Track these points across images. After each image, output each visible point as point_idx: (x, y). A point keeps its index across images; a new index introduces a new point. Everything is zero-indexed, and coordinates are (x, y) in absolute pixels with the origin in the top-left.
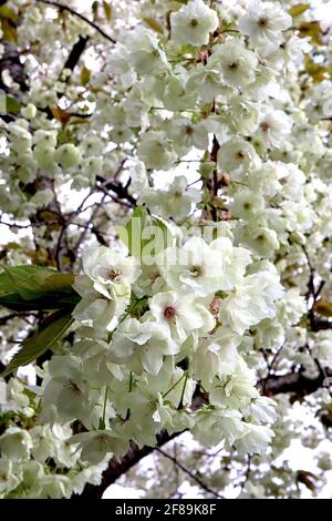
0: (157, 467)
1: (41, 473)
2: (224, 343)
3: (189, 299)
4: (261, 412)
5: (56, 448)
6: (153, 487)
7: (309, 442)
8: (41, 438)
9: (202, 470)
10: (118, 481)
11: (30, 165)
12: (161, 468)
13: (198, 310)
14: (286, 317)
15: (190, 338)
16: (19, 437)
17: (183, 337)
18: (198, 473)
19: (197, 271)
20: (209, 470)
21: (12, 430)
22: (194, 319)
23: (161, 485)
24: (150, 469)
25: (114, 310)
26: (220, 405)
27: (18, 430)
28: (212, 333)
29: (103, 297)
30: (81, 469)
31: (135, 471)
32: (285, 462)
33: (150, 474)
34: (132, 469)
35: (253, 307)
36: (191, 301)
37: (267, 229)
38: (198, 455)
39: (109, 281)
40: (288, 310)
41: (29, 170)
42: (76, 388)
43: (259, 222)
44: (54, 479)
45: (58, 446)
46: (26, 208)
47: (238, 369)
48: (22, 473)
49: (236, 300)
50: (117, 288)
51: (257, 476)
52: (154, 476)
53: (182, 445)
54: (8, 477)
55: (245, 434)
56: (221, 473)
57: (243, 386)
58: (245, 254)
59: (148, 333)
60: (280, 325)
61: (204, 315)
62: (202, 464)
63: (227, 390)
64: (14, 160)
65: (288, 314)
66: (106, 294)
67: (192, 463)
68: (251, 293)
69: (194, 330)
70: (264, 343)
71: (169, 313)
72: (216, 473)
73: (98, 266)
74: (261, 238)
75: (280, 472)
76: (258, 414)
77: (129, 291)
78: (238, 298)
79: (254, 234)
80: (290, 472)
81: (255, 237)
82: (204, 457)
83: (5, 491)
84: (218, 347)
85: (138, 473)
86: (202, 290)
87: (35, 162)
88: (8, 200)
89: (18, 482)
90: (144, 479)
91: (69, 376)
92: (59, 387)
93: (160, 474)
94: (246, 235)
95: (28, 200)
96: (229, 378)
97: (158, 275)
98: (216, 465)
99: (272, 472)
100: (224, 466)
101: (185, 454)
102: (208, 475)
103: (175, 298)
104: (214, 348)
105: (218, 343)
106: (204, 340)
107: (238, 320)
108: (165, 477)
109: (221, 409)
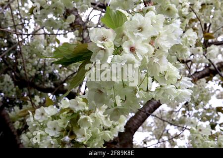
0: (155, 121)
1: (99, 132)
2: (160, 58)
3: (139, 42)
4: (185, 84)
5: (102, 120)
6: (155, 129)
7: (220, 97)
8: (95, 118)
9: (174, 118)
10: (138, 130)
11: (61, 6)
12: (157, 121)
13: (145, 45)
14: (188, 42)
15: (144, 58)
16: (86, 119)
17: (141, 58)
18: (173, 120)
19: (141, 29)
20: (177, 118)
21: (82, 117)
22: (144, 49)
23: (158, 128)
24: (152, 123)
25: (108, 53)
26: (164, 85)
27: (85, 116)
28: (154, 54)
29: (102, 49)
30: (114, 126)
31: (145, 125)
32: (210, 106)
33: (152, 125)
34: (144, 124)
35: (169, 39)
36: (141, 42)
37: (170, 5)
38: (171, 113)
39: (103, 42)
40: (189, 39)
41: (61, 8)
42: (100, 92)
43: (166, 2)
44: (105, 133)
45: (103, 119)
46: (65, 25)
47: (169, 67)
48: (91, 133)
49: (161, 38)
50: (107, 44)
51: (199, 115)
52: (154, 125)
53: (163, 110)
54: (85, 135)
55: (179, 94)
56: (183, 117)
57: (173, 74)
58: (162, 17)
59: (125, 60)
60: (186, 47)
61: (148, 47)
62: (173, 116)
63: (166, 77)
64: (54, 5)
65: (189, 41)
66: (103, 47)
67: (169, 116)
68: (167, 33)
69: (145, 54)
70: (181, 57)
71: (132, 50)
72: (180, 118)
73: (97, 36)
74: (169, 9)
75: (209, 110)
76: (184, 85)
77: (113, 44)
78: (162, 36)
79: (165, 8)
80: (213, 109)
81: (166, 9)
82: (174, 113)
83: (86, 140)
84: (158, 60)
85: (147, 125)
86: (144, 37)
87: (62, 4)
88: (56, 24)
89: (90, 136)
90: (150, 127)
91: (96, 88)
92: (93, 93)
93: (157, 124)
94: (161, 10)
95: (65, 21)
96: (165, 72)
97: (124, 35)
98: (180, 115)
99: (205, 111)
100: (183, 114)
101: (165, 113)
102: (177, 120)
103: (133, 42)
104: (156, 60)
105: (157, 58)
106: (151, 59)
107: (164, 46)
108: (158, 124)
109: (165, 86)
